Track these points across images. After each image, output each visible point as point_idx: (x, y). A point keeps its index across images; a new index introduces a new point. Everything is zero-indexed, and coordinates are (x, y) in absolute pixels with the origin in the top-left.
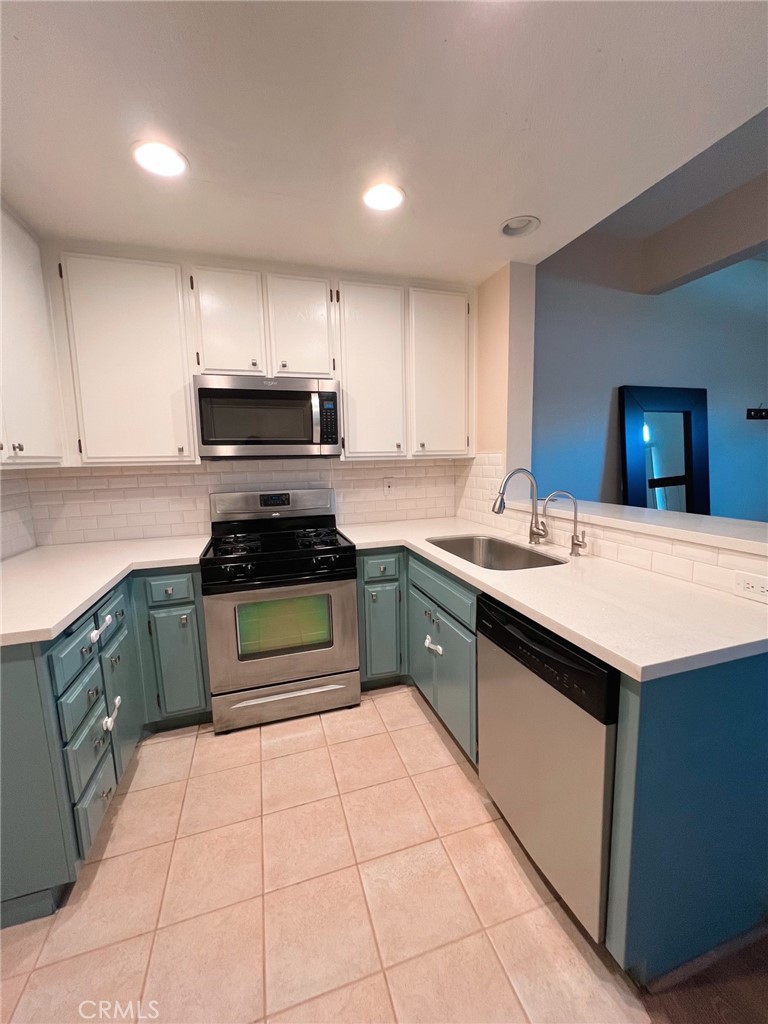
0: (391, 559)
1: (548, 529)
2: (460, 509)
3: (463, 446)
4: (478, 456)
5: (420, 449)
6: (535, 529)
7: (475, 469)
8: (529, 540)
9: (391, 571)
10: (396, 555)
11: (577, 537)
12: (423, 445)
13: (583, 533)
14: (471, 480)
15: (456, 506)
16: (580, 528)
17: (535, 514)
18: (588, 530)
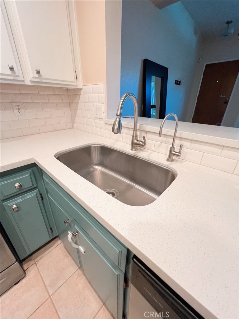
0: (26, 175)
1: (147, 141)
2: (75, 124)
3: (73, 78)
4: (84, 87)
5: (36, 75)
6: (136, 141)
7: (83, 97)
8: (131, 148)
9: (28, 184)
10: (30, 171)
11: (174, 148)
12: (38, 72)
13: (181, 146)
14: (81, 105)
15: (73, 122)
16: (177, 142)
17: (135, 130)
18: (185, 143)
